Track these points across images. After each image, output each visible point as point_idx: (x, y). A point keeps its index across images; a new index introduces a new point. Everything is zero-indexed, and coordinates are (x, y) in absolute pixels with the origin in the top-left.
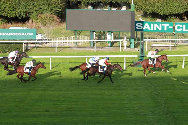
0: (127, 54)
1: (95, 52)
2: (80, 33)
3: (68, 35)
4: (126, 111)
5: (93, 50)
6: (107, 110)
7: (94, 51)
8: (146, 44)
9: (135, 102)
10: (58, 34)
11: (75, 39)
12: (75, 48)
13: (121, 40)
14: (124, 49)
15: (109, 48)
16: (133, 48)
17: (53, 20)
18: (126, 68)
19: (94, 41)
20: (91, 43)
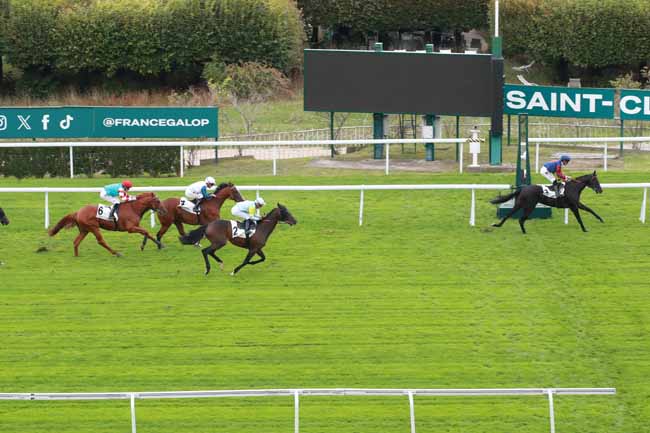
1: (387, 173)
2: (344, 120)
4: (475, 348)
5: (380, 168)
7: (384, 171)
8: (535, 153)
9: (501, 321)
10: (283, 122)
11: (328, 136)
12: (329, 164)
13: (464, 140)
14: (471, 166)
15: (429, 163)
16: (498, 164)
17: (269, 83)
18: (476, 223)
19: (383, 144)
20: (375, 149)
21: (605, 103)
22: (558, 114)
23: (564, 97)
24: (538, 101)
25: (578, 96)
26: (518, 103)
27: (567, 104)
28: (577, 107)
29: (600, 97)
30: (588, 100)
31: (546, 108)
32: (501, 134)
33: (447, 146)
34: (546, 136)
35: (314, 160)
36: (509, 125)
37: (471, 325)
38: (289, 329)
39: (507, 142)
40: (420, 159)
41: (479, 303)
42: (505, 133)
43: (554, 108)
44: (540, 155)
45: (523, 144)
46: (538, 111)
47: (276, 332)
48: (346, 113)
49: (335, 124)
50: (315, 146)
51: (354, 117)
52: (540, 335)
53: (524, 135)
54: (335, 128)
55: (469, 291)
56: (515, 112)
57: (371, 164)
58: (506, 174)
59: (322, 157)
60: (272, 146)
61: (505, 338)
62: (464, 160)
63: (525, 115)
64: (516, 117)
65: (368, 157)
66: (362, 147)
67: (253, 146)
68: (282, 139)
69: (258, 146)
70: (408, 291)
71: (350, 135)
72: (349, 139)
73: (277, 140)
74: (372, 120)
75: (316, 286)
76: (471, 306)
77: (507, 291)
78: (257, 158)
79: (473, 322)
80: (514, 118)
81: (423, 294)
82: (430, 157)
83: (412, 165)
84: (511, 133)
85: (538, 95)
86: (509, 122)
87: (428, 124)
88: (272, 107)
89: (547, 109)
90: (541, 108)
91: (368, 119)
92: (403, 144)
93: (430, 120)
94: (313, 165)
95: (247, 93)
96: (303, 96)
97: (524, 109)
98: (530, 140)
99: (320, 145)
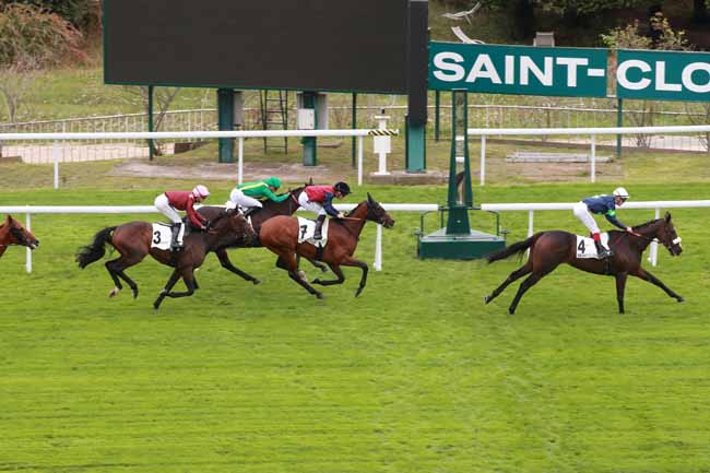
0: (393, 197)
2: (171, 99)
3: (116, 108)
5: (230, 177)
6: (293, 462)
8: (479, 154)
9: (426, 425)
10: (71, 102)
11: (145, 125)
12: (148, 170)
13: (365, 132)
14: (376, 174)
15: (309, 169)
16: (419, 171)
17: (47, 40)
18: (382, 265)
19: (234, 138)
20: (221, 145)
21: (592, 72)
22: (516, 89)
23: (527, 62)
24: (484, 68)
25: (548, 61)
26: (453, 73)
27: (531, 73)
28: (546, 79)
29: (584, 62)
30: (565, 67)
31: (496, 80)
32: (426, 123)
33: (338, 142)
34: (498, 126)
35: (121, 163)
36: (437, 108)
37: (377, 431)
38: (77, 441)
39: (433, 135)
40: (294, 163)
41: (389, 396)
42: (431, 120)
43: (510, 80)
44: (487, 156)
45: (459, 138)
46: (483, 86)
47: (56, 445)
48: (172, 89)
49: (155, 104)
50: (123, 140)
51: (185, 95)
52: (487, 447)
53: (462, 124)
54: (156, 112)
55: (374, 376)
56: (447, 86)
57: (215, 170)
58: (433, 188)
59: (135, 160)
60: (52, 141)
61: (430, 453)
62: (364, 164)
63: (462, 90)
64: (449, 94)
65: (210, 160)
66: (199, 143)
67: (21, 141)
68: (68, 131)
69: (29, 141)
70: (273, 375)
71: (180, 123)
72: (178, 130)
73: (60, 131)
74: (215, 100)
75: (125, 369)
76: (376, 401)
77: (434, 376)
78: (27, 160)
79: (380, 426)
80: (446, 96)
81: (297, 381)
82: (310, 160)
83: (282, 172)
84: (442, 121)
85: (484, 59)
86: (437, 103)
87: (306, 106)
88: (51, 77)
89: (500, 82)
90: (489, 79)
91: (208, 98)
92: (265, 138)
93: (310, 100)
94: (118, 172)
95: (11, 54)
96: (102, 61)
97: (462, 82)
98: (470, 131)
99: (131, 140)
